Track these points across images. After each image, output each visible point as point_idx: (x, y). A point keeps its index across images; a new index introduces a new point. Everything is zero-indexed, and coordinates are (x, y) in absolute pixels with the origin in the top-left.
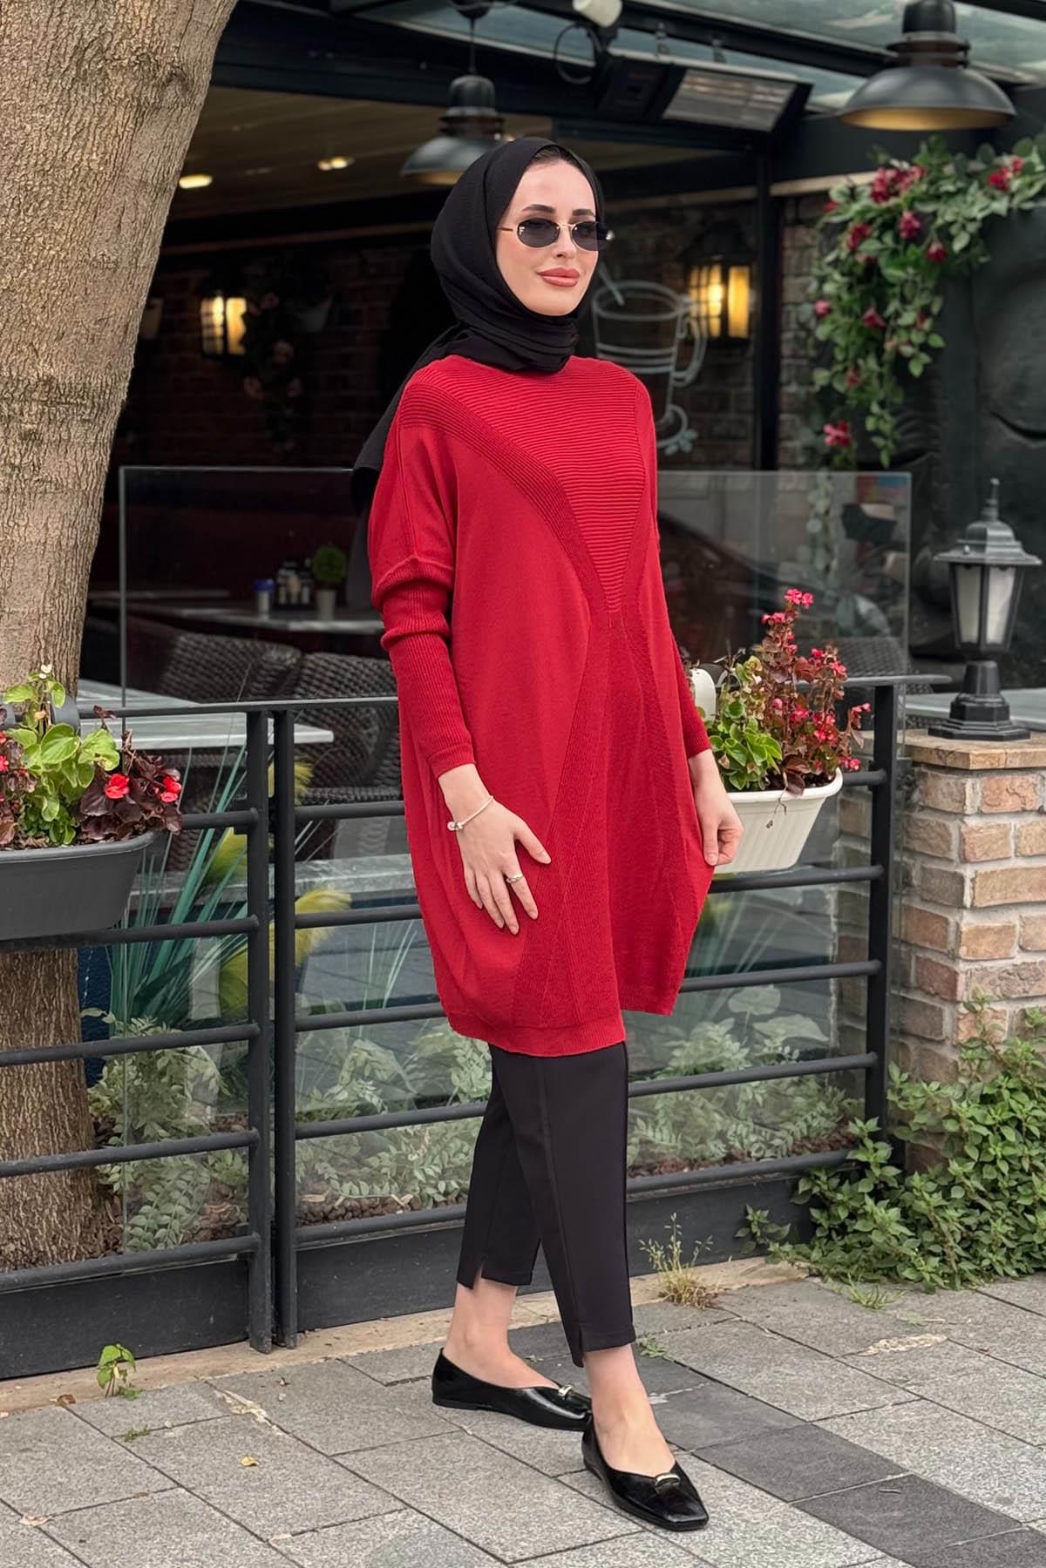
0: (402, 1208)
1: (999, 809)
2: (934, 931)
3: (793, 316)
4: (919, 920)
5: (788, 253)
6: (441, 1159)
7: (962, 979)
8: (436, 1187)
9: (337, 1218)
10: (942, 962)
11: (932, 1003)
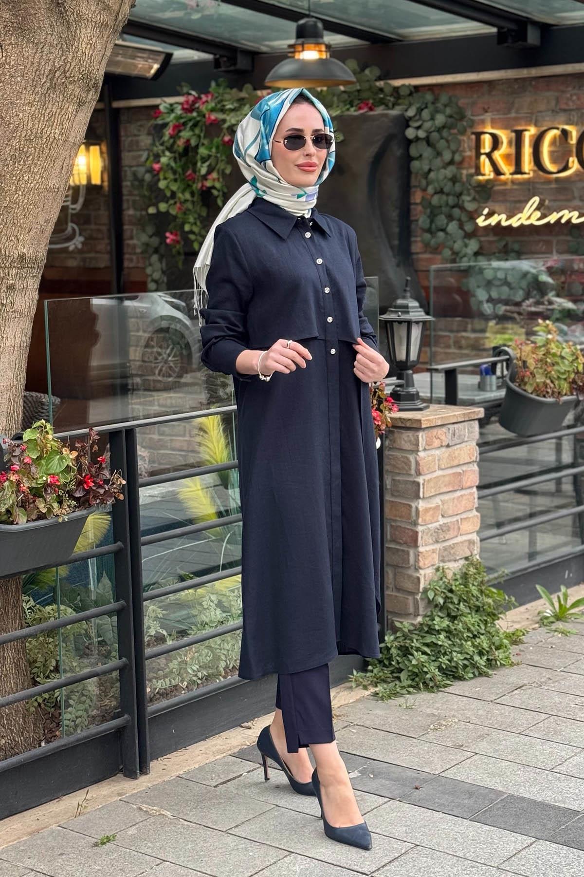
0: (184, 689)
1: (433, 447)
2: (402, 511)
3: (129, 173)
4: (393, 506)
5: (123, 139)
6: (198, 661)
7: (420, 535)
8: (196, 675)
9: (156, 700)
10: (409, 527)
11: (402, 548)
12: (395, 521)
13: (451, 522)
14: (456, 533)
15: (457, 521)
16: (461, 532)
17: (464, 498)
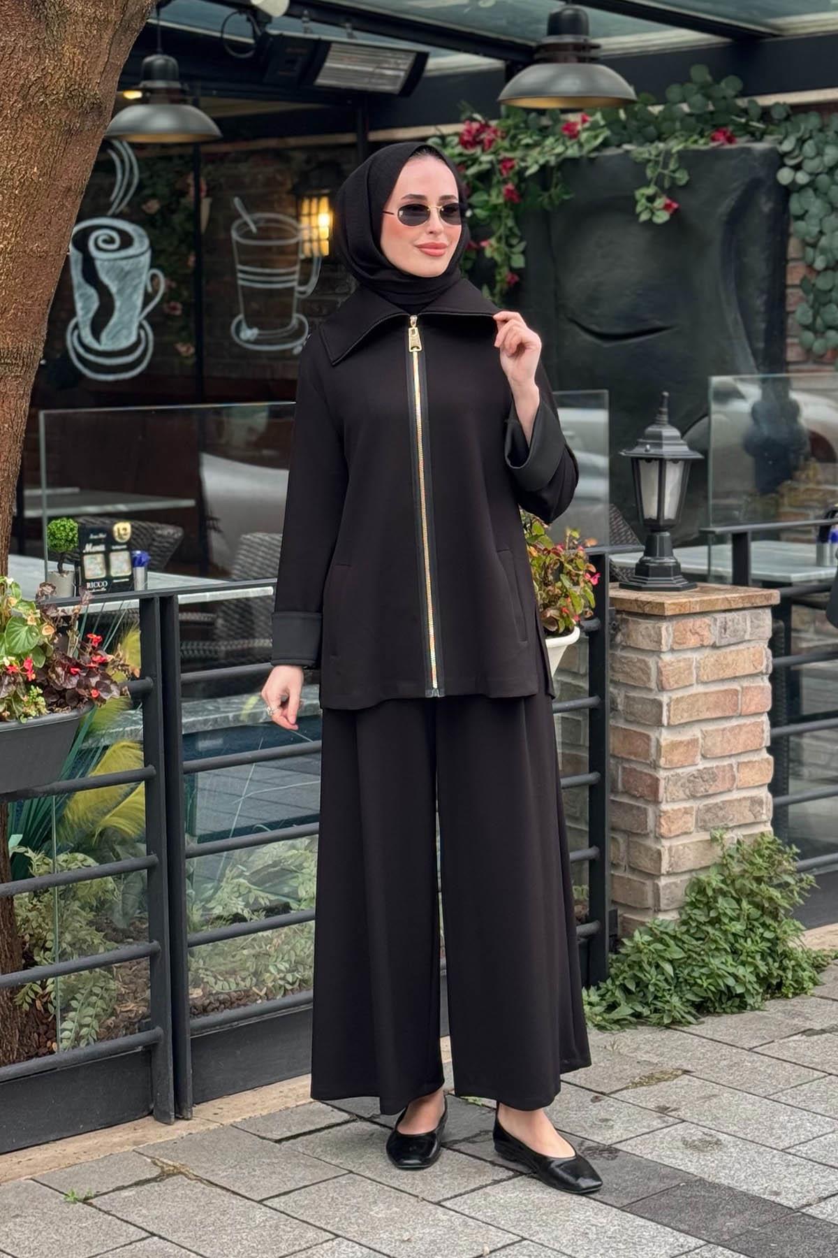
0: (261, 997)
1: (686, 646)
2: (638, 746)
4: (625, 737)
6: (289, 956)
7: (662, 784)
8: (283, 978)
9: (213, 1010)
10: (645, 771)
11: (637, 804)
12: (628, 761)
13: (717, 767)
14: (727, 785)
15: (731, 766)
16: (737, 783)
17: (745, 729)
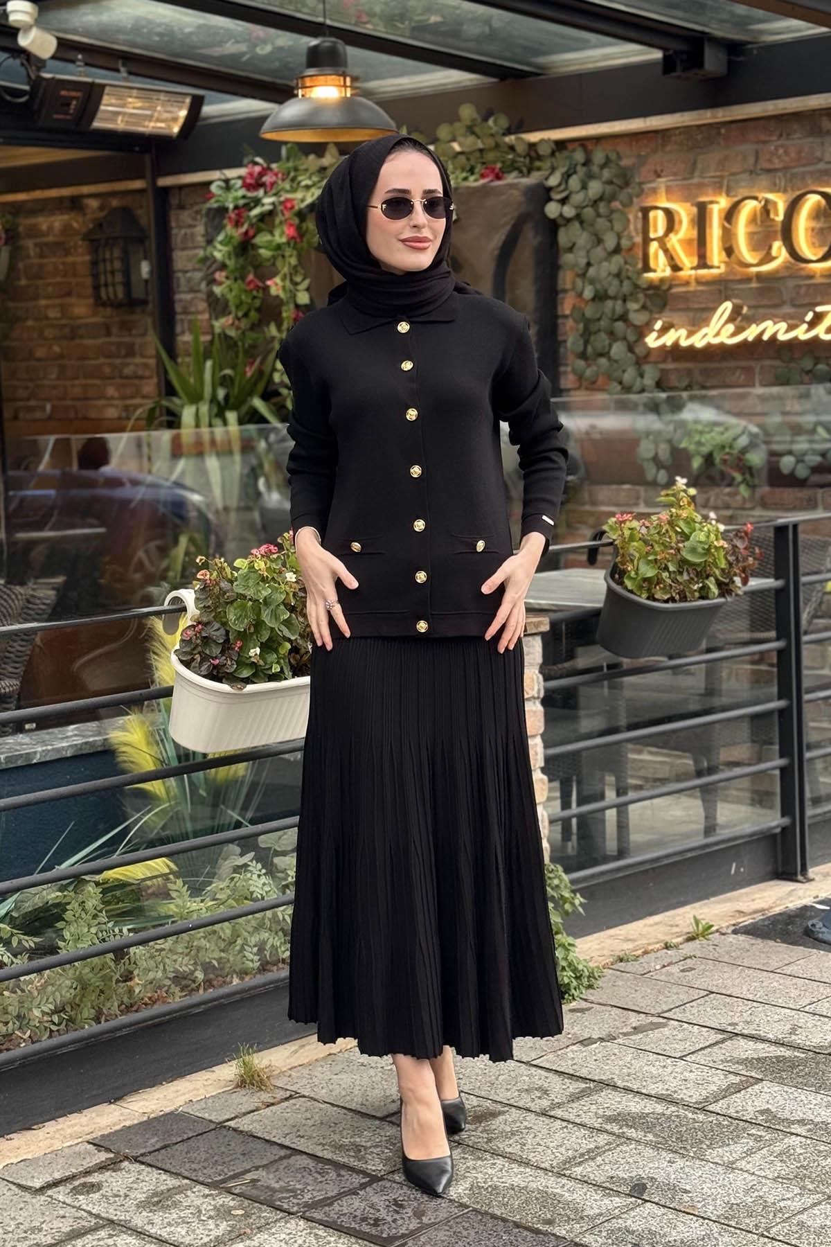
0: (24, 1040)
3: (183, 281)
5: (174, 231)
